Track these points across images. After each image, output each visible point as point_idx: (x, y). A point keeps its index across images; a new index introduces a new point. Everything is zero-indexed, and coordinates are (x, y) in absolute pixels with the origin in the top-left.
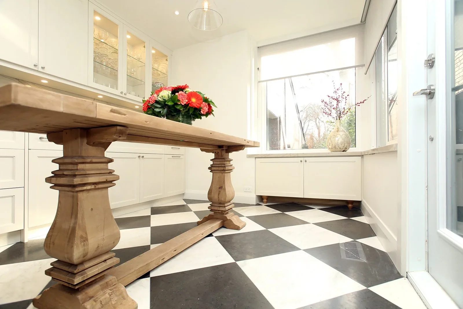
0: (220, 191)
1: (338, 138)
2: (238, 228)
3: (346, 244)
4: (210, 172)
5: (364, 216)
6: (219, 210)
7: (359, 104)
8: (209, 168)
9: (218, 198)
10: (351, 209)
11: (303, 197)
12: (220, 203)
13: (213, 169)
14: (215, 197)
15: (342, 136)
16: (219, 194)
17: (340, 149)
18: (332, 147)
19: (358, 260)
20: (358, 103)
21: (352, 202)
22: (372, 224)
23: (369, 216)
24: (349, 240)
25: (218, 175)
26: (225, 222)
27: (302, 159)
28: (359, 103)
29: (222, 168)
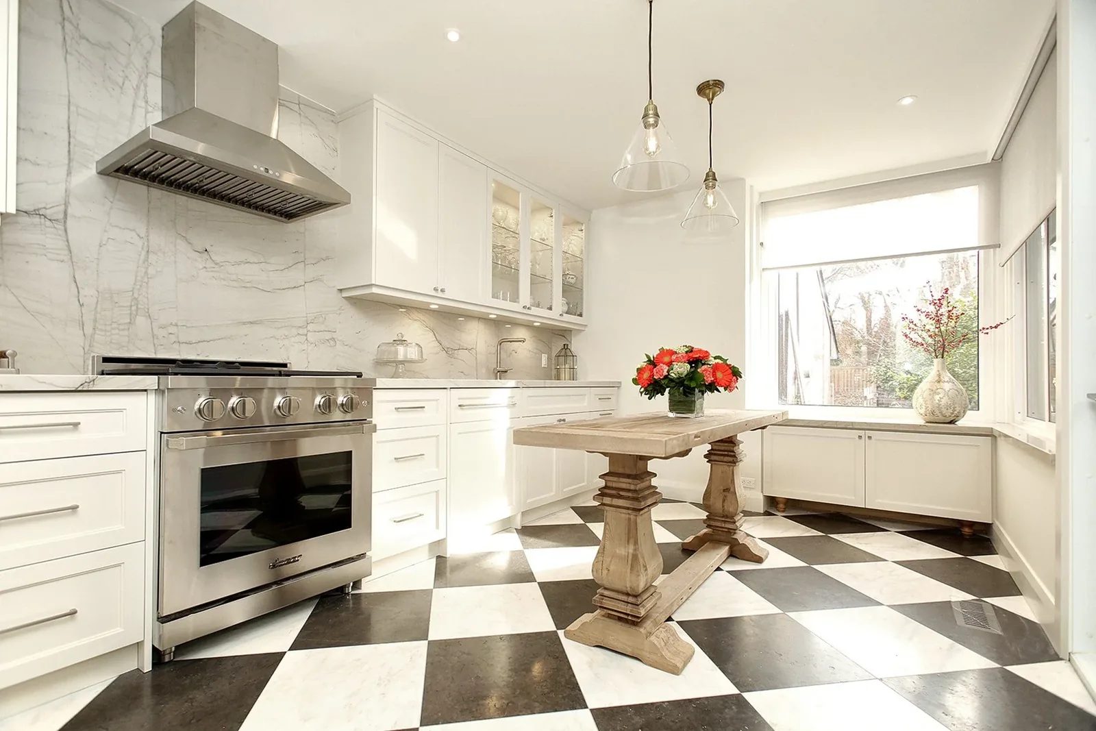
0: (725, 496)
1: (940, 396)
2: (759, 560)
3: (963, 603)
4: (707, 462)
5: (997, 554)
6: (723, 528)
7: (987, 331)
8: (706, 456)
9: (723, 506)
10: (968, 537)
11: (864, 507)
12: (727, 517)
13: (713, 458)
14: (717, 505)
15: (949, 393)
16: (724, 501)
17: (944, 418)
18: (926, 412)
19: (987, 630)
20: (983, 329)
21: (971, 524)
22: (1013, 573)
23: (1008, 555)
24: (969, 597)
25: (722, 468)
26: (735, 548)
27: (861, 433)
28: (987, 329)
29: (731, 459)
